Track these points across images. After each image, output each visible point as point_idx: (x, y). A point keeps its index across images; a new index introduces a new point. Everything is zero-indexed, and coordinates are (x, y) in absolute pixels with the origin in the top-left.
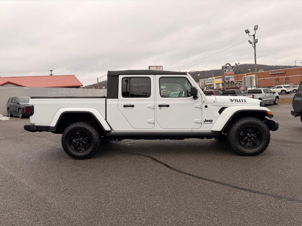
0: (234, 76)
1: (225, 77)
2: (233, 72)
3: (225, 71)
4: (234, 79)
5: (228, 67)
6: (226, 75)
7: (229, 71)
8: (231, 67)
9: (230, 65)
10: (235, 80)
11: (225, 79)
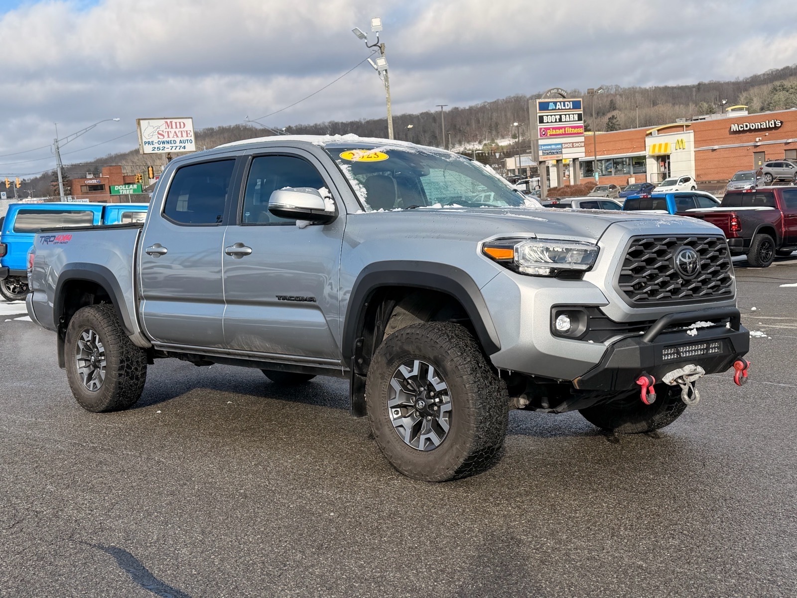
0: (582, 139)
1: (541, 142)
2: (581, 123)
3: (541, 120)
4: (583, 149)
5: (555, 103)
6: (544, 135)
7: (560, 120)
8: (570, 105)
11: (541, 153)
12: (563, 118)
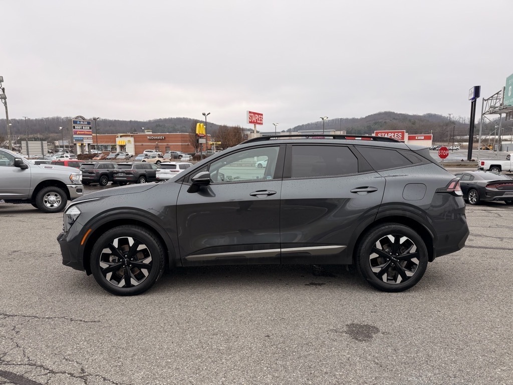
0: (92, 136)
1: (74, 136)
2: (91, 130)
3: (74, 128)
4: (92, 140)
5: (80, 122)
6: (76, 133)
7: (82, 128)
8: (86, 123)
9: (84, 119)
10: (94, 142)
11: (74, 140)
12: (83, 127)
